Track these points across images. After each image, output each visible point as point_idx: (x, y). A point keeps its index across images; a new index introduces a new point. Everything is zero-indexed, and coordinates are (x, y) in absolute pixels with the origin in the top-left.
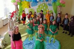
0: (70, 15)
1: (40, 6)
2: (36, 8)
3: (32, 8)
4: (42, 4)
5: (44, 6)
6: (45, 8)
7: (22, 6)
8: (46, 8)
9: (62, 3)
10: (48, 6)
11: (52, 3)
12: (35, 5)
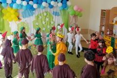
0: (87, 30)
1: (38, 17)
2: (32, 21)
3: (23, 20)
4: (41, 12)
5: (46, 16)
6: (47, 19)
7: (4, 18)
8: (50, 19)
9: (77, 10)
10: (54, 16)
11: (60, 11)
12: (30, 16)
